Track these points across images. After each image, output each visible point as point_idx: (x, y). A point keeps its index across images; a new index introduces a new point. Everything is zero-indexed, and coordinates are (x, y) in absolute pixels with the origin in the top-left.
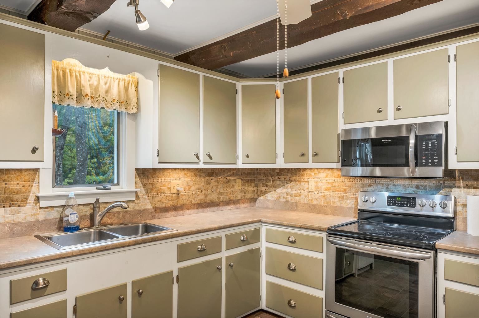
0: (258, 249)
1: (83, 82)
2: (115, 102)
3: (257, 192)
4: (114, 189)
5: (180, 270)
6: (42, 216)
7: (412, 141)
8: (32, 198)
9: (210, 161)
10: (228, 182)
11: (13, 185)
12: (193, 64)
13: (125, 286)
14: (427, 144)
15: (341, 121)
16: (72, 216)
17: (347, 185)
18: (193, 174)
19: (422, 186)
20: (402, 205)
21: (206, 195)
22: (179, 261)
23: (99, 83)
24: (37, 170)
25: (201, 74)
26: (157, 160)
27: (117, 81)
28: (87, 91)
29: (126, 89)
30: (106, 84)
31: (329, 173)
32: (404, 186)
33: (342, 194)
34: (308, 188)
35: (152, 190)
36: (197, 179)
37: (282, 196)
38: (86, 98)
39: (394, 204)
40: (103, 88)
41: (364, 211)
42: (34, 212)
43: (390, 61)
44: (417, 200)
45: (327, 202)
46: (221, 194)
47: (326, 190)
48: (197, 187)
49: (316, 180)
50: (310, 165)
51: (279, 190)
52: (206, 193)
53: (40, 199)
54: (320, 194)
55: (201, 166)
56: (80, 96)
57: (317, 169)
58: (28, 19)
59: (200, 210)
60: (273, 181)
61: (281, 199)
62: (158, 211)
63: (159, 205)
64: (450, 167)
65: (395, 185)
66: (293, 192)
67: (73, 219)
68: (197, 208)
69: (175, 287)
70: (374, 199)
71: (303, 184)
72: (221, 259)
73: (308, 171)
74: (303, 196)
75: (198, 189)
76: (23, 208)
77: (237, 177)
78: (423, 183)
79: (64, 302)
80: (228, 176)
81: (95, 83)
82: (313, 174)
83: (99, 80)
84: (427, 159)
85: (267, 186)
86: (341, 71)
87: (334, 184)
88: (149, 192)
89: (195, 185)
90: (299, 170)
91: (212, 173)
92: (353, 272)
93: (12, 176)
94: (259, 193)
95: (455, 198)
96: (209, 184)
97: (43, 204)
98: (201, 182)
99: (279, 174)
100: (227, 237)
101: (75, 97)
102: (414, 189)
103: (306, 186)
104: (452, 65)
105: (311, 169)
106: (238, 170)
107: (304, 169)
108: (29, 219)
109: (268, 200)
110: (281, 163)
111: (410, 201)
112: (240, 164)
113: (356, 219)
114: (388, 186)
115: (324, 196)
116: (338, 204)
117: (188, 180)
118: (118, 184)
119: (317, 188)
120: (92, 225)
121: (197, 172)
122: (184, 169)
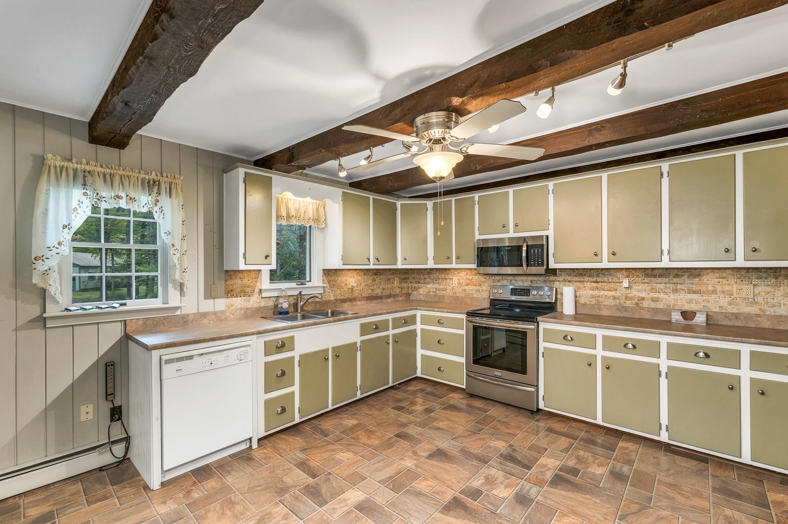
0: (415, 330)
1: (290, 206)
2: (311, 220)
3: (411, 288)
4: (308, 284)
5: (362, 342)
6: (263, 304)
7: (524, 249)
8: (257, 291)
9: (378, 263)
10: (389, 279)
11: (245, 281)
12: (365, 190)
13: (328, 350)
14: (534, 251)
15: (477, 232)
16: (285, 303)
17: (482, 281)
18: (363, 273)
19: (535, 280)
20: (521, 295)
21: (372, 290)
22: (362, 335)
23: (300, 206)
24: (259, 271)
25: (371, 197)
26: (341, 262)
27: (311, 204)
28: (293, 213)
29: (317, 209)
30: (304, 206)
31: (469, 272)
32: (523, 281)
33: (478, 288)
34: (452, 284)
35: (334, 285)
36: (366, 277)
37: (432, 290)
38: (293, 219)
39: (515, 295)
40: (302, 210)
41: (494, 300)
42: (258, 300)
43: (511, 190)
44: (531, 291)
45: (467, 295)
46: (383, 289)
47: (466, 285)
48: (366, 283)
49: (459, 278)
50: (454, 266)
51: (429, 286)
52: (373, 288)
53: (262, 291)
54: (462, 288)
55: (371, 267)
56: (289, 217)
57: (459, 269)
58: (254, 166)
59: (368, 301)
60: (424, 279)
61: (431, 293)
62: (339, 301)
63: (339, 297)
64: (550, 267)
65: (516, 280)
66: (441, 287)
67: (285, 305)
68: (367, 300)
69: (359, 353)
70: (501, 291)
71: (448, 281)
72: (389, 336)
73: (452, 271)
74: (448, 291)
75: (367, 285)
76: (252, 297)
77: (396, 275)
78: (535, 278)
79: (293, 358)
80: (388, 275)
81: (298, 207)
82: (456, 272)
83: (300, 204)
84: (534, 262)
85: (419, 283)
86: (476, 195)
87: (472, 281)
88: (332, 286)
89: (364, 282)
90: (445, 269)
91: (377, 272)
92: (490, 353)
93: (245, 275)
94: (413, 289)
95: (556, 289)
96: (375, 281)
97: (264, 295)
98: (369, 279)
99: (429, 273)
100: (394, 319)
101: (285, 218)
102: (529, 283)
103: (451, 282)
104: (551, 196)
105: (455, 269)
106: (397, 270)
107: (449, 269)
108: (256, 305)
109: (420, 294)
110: (431, 264)
111: (526, 292)
112: (400, 265)
113: (489, 306)
114: (511, 281)
115: (465, 290)
116: (475, 296)
117: (359, 278)
118: (310, 281)
119: (459, 284)
120: (296, 311)
121: (365, 272)
122: (356, 270)
